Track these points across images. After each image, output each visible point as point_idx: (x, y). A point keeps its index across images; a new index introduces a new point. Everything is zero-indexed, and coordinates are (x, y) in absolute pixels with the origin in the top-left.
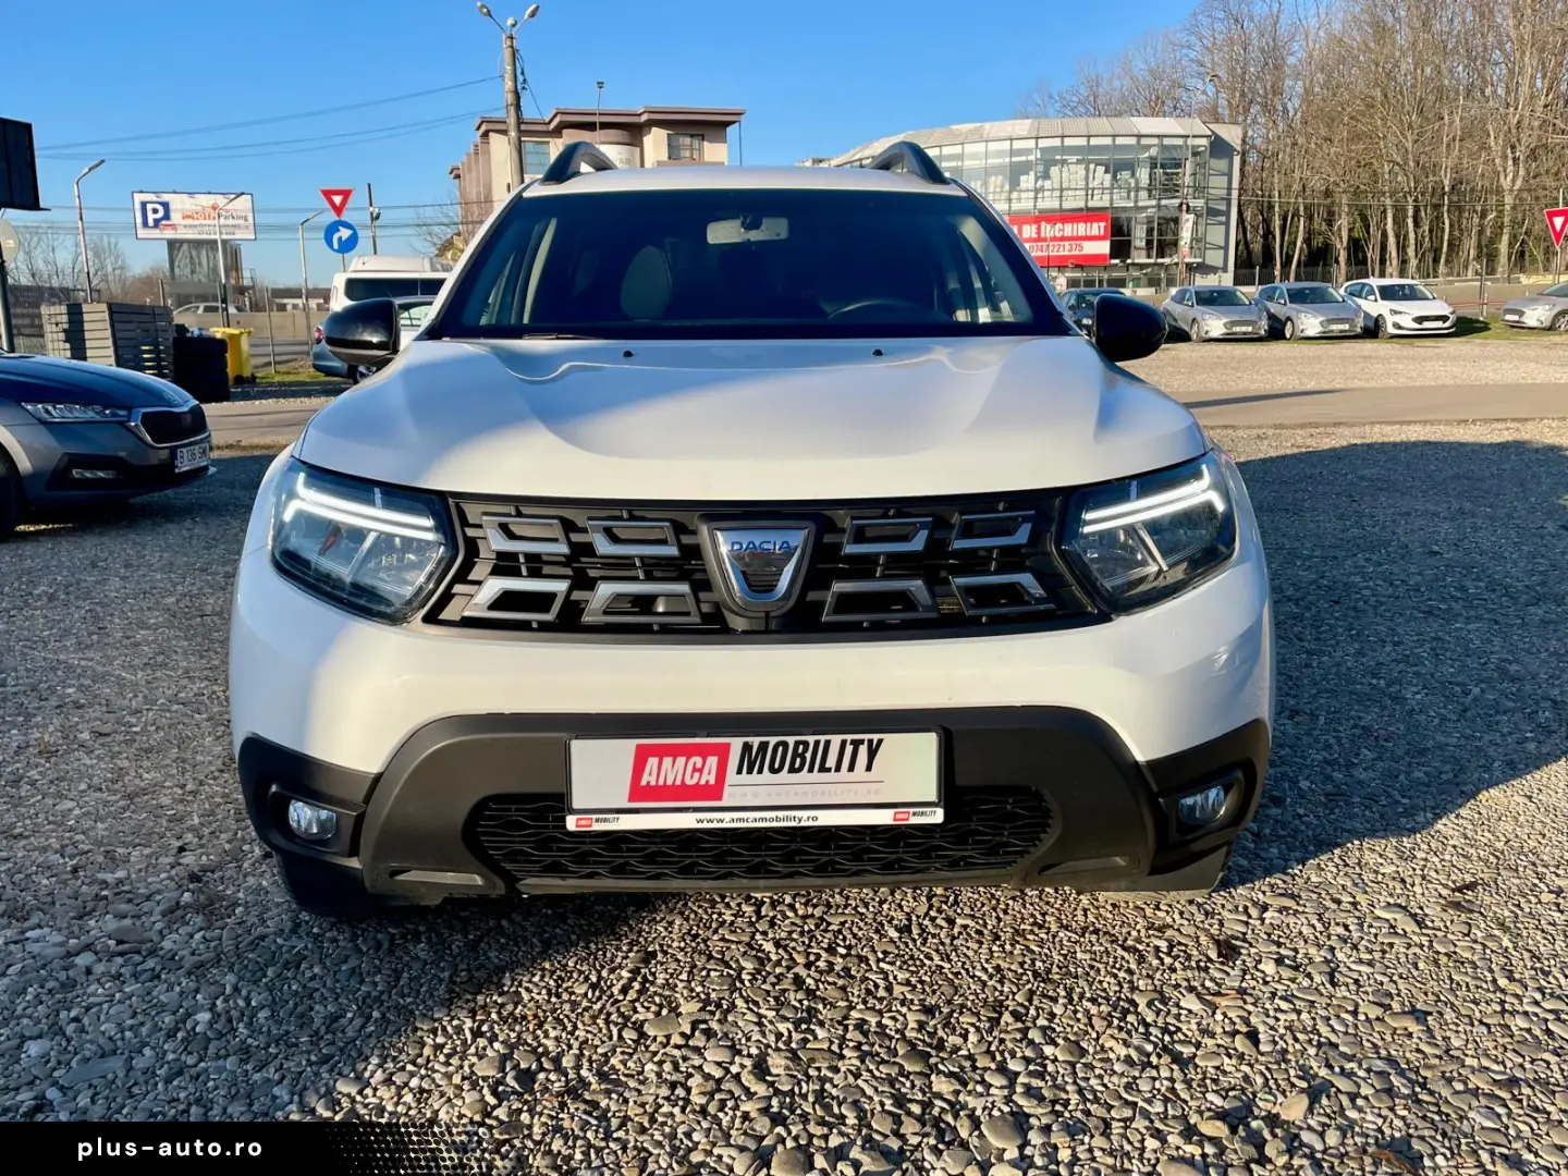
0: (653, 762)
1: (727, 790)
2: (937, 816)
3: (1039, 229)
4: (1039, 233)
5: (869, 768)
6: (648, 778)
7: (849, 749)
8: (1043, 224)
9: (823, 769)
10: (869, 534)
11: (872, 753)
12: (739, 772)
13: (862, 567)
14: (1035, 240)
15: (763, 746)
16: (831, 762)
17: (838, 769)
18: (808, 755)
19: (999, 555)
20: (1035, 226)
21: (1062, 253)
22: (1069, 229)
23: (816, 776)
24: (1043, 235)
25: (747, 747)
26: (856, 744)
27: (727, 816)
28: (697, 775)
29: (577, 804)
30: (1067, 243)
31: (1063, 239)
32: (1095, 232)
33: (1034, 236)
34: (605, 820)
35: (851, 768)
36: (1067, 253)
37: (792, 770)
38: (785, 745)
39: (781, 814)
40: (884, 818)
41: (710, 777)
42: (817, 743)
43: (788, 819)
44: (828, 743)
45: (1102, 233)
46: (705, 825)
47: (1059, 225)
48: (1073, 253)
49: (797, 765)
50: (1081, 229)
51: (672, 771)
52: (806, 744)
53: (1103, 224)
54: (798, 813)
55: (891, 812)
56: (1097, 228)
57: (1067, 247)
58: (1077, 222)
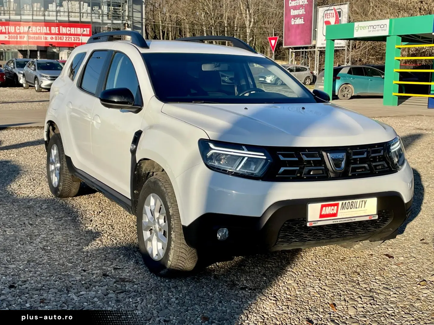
0: (324, 208)
1: (338, 214)
2: (377, 217)
3: (59, 29)
4: (59, 31)
6: (323, 213)
8: (61, 27)
9: (356, 208)
11: (365, 203)
12: (341, 210)
14: (57, 34)
15: (345, 203)
16: (358, 206)
17: (359, 208)
18: (354, 205)
20: (57, 28)
21: (70, 41)
22: (73, 30)
23: (355, 209)
24: (61, 32)
25: (343, 203)
26: (362, 201)
27: (339, 220)
28: (333, 211)
29: (309, 220)
30: (72, 37)
31: (71, 35)
32: (85, 33)
33: (57, 32)
34: (315, 223)
35: (361, 207)
36: (73, 41)
37: (351, 208)
38: (349, 202)
39: (349, 219)
40: (367, 218)
41: (335, 211)
42: (355, 202)
43: (350, 220)
44: (357, 201)
45: (88, 33)
46: (335, 223)
47: (68, 28)
48: (75, 41)
49: (352, 207)
50: (79, 30)
51: (328, 210)
52: (353, 202)
53: (88, 29)
54: (352, 219)
55: (369, 217)
56: (87, 31)
57: (73, 39)
58: (77, 27)
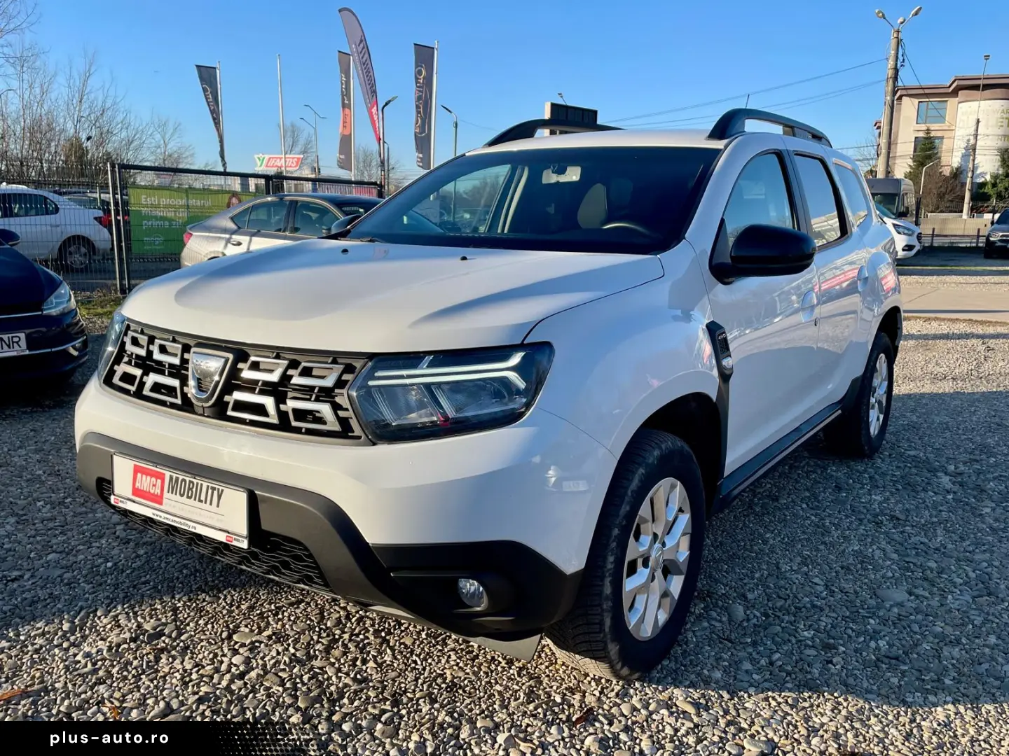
0: (140, 476)
2: (245, 544)
5: (218, 506)
6: (138, 485)
7: (210, 491)
9: (200, 500)
10: (261, 367)
11: (219, 497)
12: (168, 491)
13: (250, 386)
15: (177, 479)
16: (202, 498)
17: (206, 502)
18: (194, 491)
19: (319, 391)
23: (197, 503)
25: (171, 477)
26: (213, 489)
27: (163, 515)
28: (154, 488)
29: (115, 490)
34: (124, 502)
35: (211, 504)
37: (188, 497)
38: (185, 481)
39: (182, 520)
40: (222, 537)
41: (158, 490)
42: (197, 484)
43: (184, 524)
44: (201, 486)
46: (156, 517)
49: (190, 495)
51: (146, 483)
52: (193, 482)
54: (189, 523)
55: (225, 534)
